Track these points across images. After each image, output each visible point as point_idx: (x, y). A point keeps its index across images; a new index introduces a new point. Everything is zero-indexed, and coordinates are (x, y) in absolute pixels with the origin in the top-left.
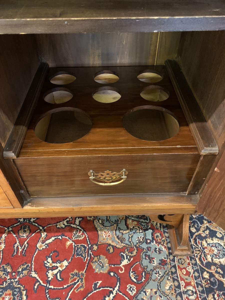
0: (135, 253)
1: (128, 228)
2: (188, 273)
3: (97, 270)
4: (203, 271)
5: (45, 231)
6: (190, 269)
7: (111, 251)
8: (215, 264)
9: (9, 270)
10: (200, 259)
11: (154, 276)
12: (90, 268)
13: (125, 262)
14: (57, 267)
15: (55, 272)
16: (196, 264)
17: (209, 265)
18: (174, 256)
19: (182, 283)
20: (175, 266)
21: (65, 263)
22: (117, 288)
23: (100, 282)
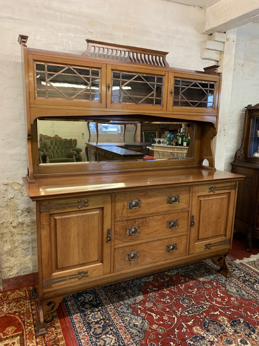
0: (215, 281)
1: (207, 276)
2: (235, 280)
3: (208, 288)
4: (239, 279)
5: (179, 284)
6: (235, 279)
7: (207, 282)
8: (241, 276)
9: (179, 296)
10: (236, 276)
11: (226, 284)
12: (205, 288)
13: (214, 283)
14: (194, 291)
15: (195, 292)
16: (236, 278)
17: (240, 277)
18: (228, 278)
19: (236, 283)
20: (230, 280)
21: (196, 289)
22: (218, 289)
23: (212, 290)
